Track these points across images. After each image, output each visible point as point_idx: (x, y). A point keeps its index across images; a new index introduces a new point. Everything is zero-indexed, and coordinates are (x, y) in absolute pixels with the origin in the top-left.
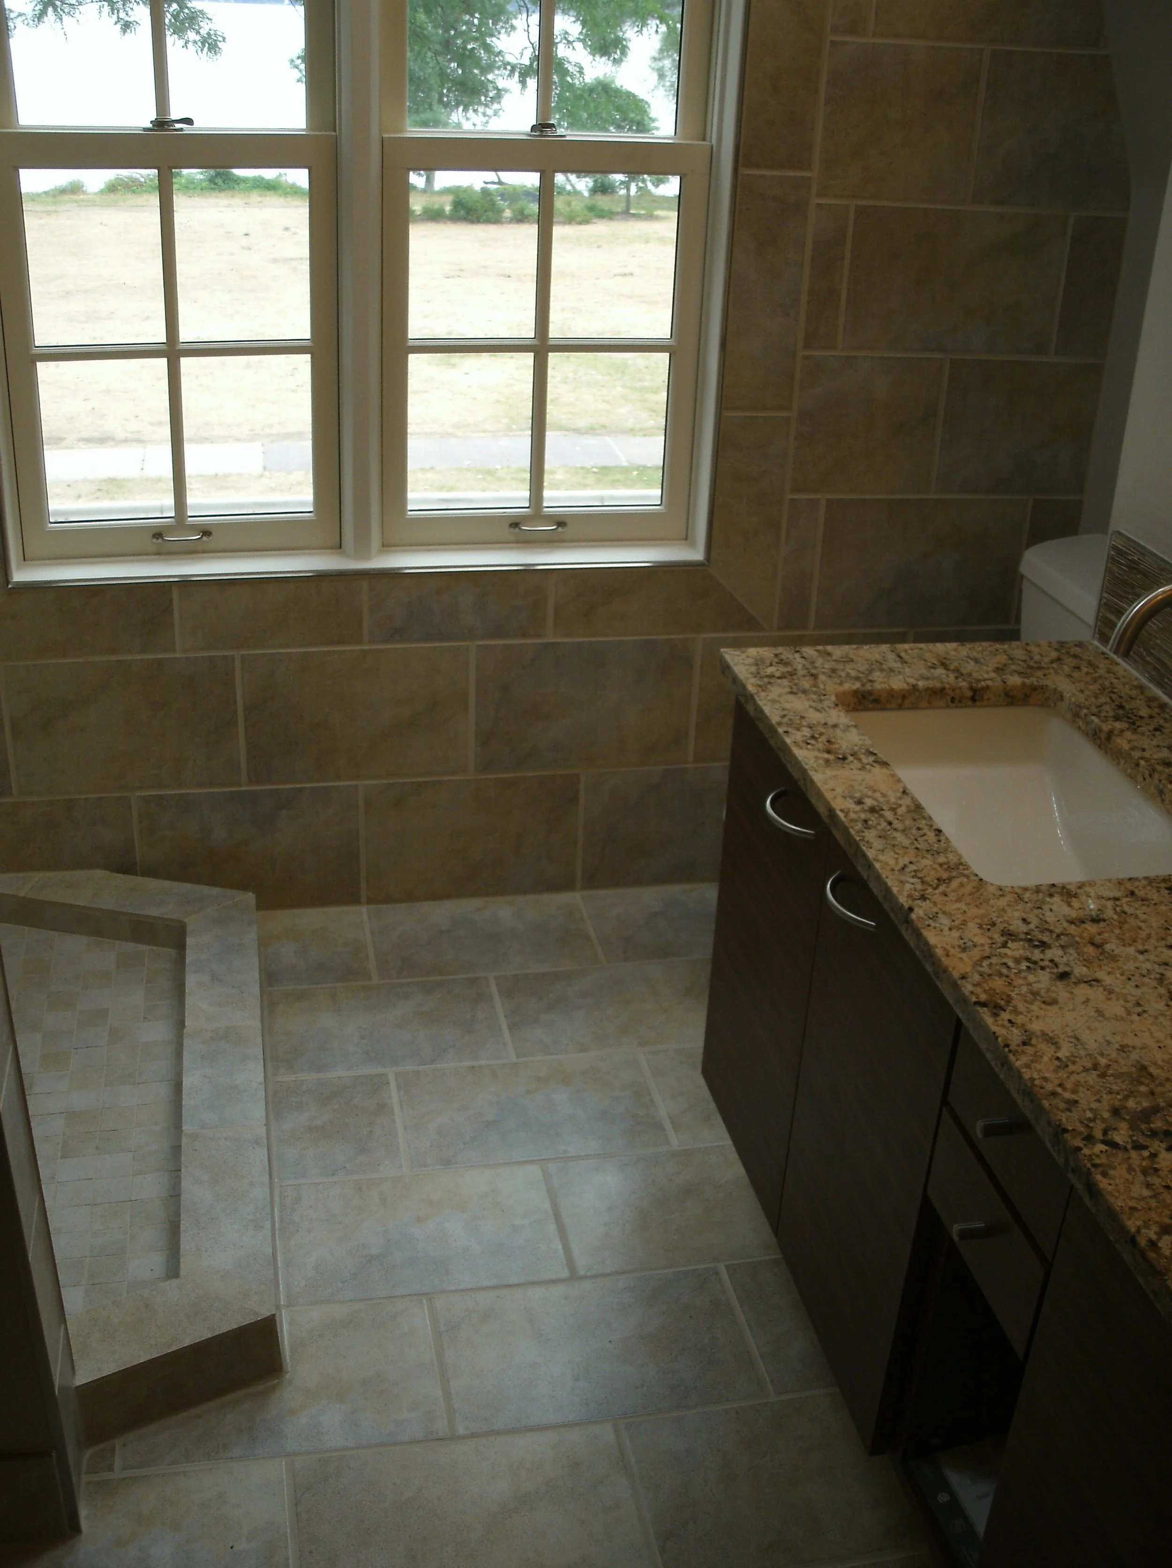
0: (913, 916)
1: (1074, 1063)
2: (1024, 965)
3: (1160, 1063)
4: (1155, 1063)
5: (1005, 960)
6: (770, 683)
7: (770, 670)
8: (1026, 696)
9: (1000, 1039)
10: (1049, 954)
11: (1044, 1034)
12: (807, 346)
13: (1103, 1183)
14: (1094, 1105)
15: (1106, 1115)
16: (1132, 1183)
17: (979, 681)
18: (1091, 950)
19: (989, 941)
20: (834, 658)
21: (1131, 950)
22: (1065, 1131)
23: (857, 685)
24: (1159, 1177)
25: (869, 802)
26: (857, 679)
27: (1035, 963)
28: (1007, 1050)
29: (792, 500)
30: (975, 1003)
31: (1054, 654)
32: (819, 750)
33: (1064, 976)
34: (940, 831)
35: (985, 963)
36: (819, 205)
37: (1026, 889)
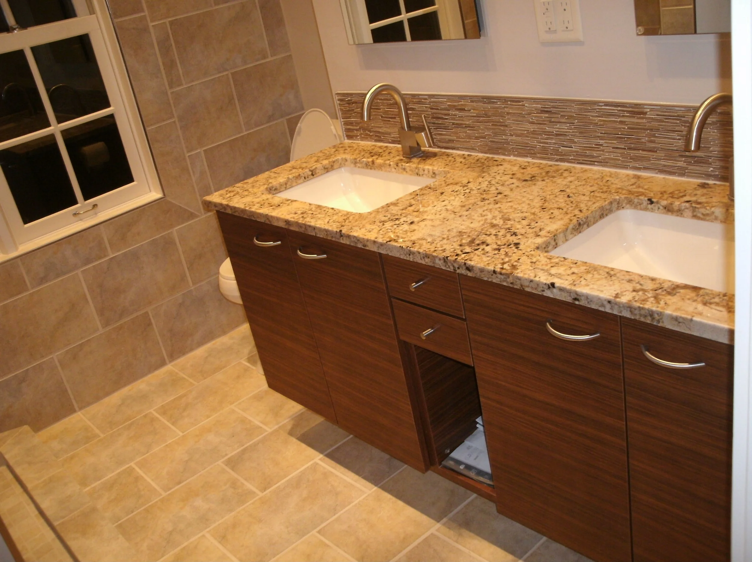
0: (343, 232)
1: (435, 241)
2: (395, 226)
3: (465, 228)
4: (463, 229)
5: (387, 228)
6: (231, 199)
7: (228, 196)
8: (332, 166)
9: (404, 247)
10: (402, 220)
11: (419, 239)
12: (171, 87)
13: (472, 263)
14: (452, 247)
15: (459, 247)
16: (482, 258)
17: (311, 167)
18: (415, 213)
19: (377, 226)
20: (250, 183)
21: (430, 208)
22: (447, 257)
23: (266, 186)
24: (489, 253)
25: (299, 212)
26: (264, 184)
27: (399, 224)
28: (408, 248)
29: (189, 156)
30: (386, 242)
31: (334, 150)
32: (267, 207)
33: (412, 223)
34: (333, 208)
35: (381, 231)
36: (153, 26)
37: (378, 209)
